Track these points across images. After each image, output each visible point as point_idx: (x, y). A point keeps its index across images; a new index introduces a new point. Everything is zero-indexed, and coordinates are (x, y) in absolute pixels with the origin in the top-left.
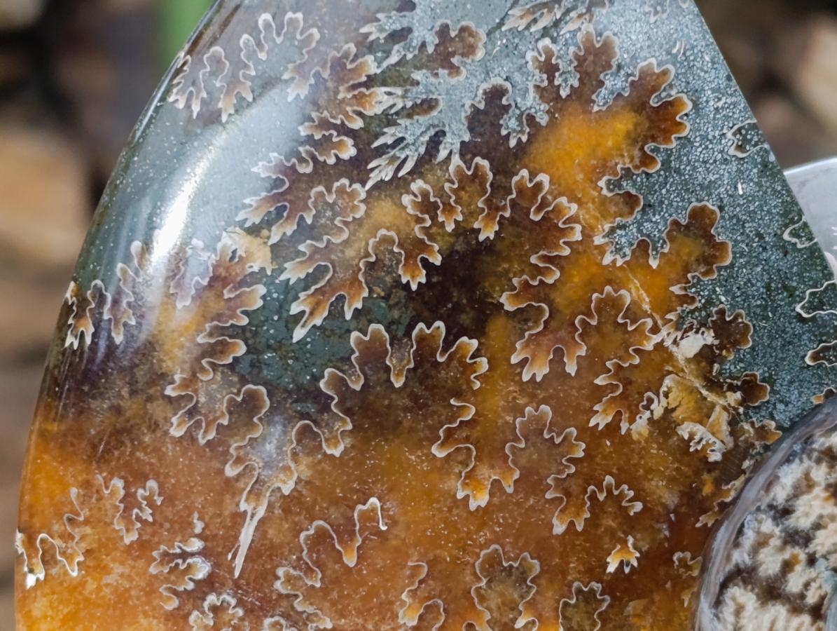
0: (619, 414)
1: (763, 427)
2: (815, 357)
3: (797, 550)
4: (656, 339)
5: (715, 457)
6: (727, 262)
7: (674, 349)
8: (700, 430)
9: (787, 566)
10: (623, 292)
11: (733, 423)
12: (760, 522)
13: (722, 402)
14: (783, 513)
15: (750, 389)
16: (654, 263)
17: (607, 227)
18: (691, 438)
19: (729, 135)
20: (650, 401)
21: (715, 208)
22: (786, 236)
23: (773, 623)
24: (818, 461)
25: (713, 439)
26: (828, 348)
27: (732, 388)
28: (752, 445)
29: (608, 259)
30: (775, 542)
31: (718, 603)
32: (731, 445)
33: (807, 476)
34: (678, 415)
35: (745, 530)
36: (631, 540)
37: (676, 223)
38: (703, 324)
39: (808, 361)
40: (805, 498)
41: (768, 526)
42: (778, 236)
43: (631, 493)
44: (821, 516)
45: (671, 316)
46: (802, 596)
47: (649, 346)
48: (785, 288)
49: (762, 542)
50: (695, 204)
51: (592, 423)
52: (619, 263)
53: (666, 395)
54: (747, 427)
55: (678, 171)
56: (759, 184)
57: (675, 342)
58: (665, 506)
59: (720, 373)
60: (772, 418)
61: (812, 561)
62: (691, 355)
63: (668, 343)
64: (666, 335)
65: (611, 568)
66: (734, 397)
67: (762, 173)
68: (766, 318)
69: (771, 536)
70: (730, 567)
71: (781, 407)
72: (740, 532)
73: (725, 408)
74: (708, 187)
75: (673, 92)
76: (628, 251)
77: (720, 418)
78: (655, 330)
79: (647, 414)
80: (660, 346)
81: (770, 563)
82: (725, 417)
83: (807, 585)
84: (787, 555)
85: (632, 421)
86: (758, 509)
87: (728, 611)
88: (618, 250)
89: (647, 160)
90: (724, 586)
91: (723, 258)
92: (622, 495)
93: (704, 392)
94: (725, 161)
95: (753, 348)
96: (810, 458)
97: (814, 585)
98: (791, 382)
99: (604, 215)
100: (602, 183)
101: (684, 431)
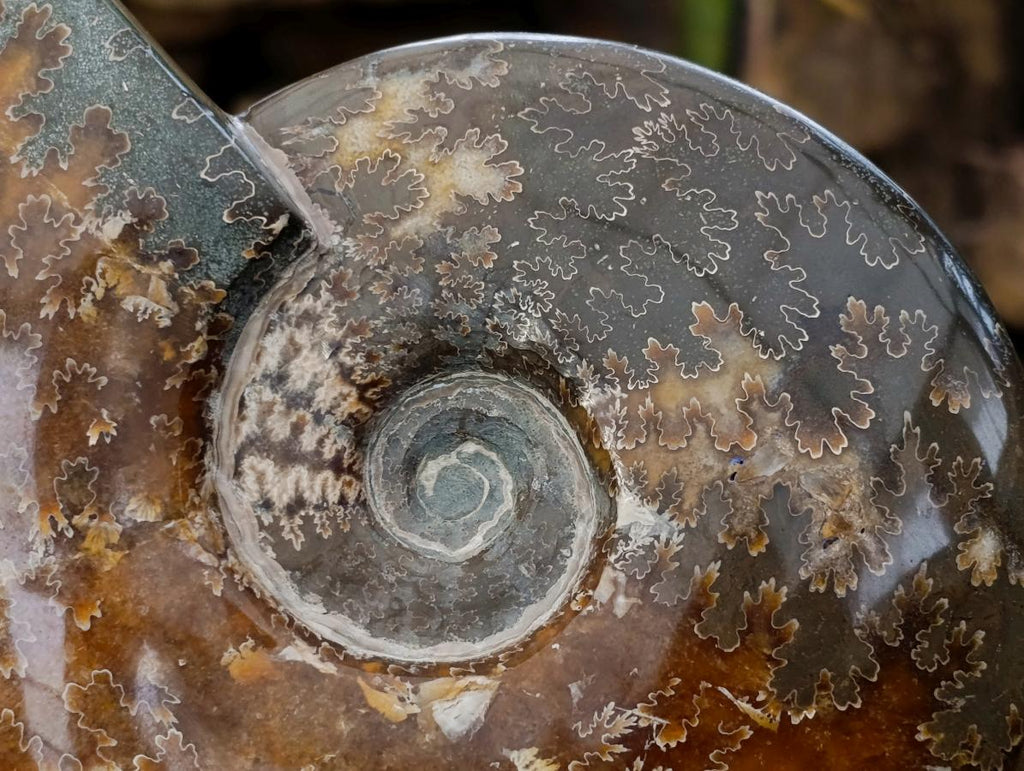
0: (64, 302)
1: (202, 288)
2: (232, 215)
3: (301, 412)
4: (81, 229)
5: (165, 322)
6: (128, 150)
7: (99, 234)
8: (142, 302)
9: (297, 429)
10: (44, 196)
11: (172, 288)
12: (260, 392)
13: (155, 272)
14: (279, 379)
15: (180, 256)
16: (64, 166)
17: (19, 146)
18: (136, 310)
19: (107, 45)
20: (90, 284)
21: (107, 108)
22: (175, 116)
23: (297, 483)
24: (298, 325)
25: (157, 307)
26: (242, 205)
27: (162, 258)
28: (199, 307)
29: (25, 173)
30: (279, 408)
31: (237, 474)
32: (176, 310)
33: (291, 341)
34: (120, 291)
35: (247, 402)
36: (105, 413)
37: (77, 129)
38: (119, 207)
39: (226, 220)
40: (297, 361)
41: (268, 395)
42: (168, 118)
43: (94, 370)
44: (315, 375)
45: (89, 206)
46: (318, 453)
47: (76, 237)
48: (186, 160)
49: (267, 410)
50: (88, 109)
51: (42, 315)
52: (35, 174)
53: (103, 275)
54: (187, 290)
55: (69, 86)
56: (141, 79)
57: (98, 228)
58: (130, 376)
59: (146, 246)
60: (209, 278)
61: (318, 419)
62: (115, 236)
63: (92, 229)
64: (88, 224)
65: (93, 441)
66: (167, 266)
67: (141, 69)
68: (176, 190)
69: (273, 403)
70: (241, 439)
71: (214, 266)
72: (242, 405)
73: (162, 277)
74: (98, 92)
75: (54, 24)
76: (40, 162)
77: (158, 286)
78: (78, 221)
79: (90, 297)
80: (85, 235)
81: (280, 429)
82: (163, 284)
83: (321, 442)
84: (294, 419)
85: (77, 305)
86: (254, 381)
87: (249, 479)
88: (33, 162)
89: (42, 84)
90: (239, 458)
91: (123, 147)
92: (86, 373)
93: (137, 266)
94: (108, 67)
95: (171, 219)
96: (289, 324)
97: (328, 443)
98: (216, 243)
99: (16, 138)
100: (8, 113)
101: (128, 304)
